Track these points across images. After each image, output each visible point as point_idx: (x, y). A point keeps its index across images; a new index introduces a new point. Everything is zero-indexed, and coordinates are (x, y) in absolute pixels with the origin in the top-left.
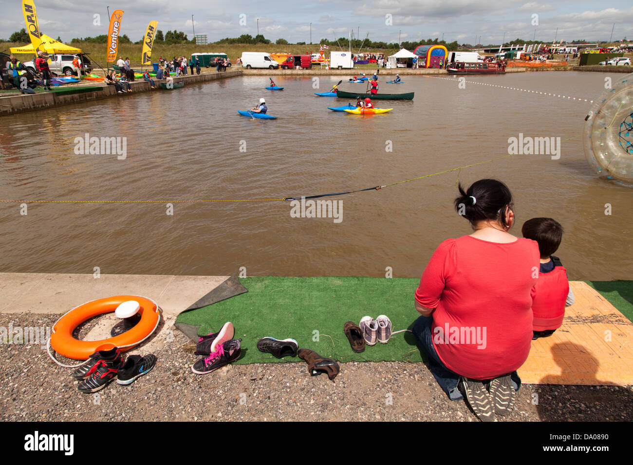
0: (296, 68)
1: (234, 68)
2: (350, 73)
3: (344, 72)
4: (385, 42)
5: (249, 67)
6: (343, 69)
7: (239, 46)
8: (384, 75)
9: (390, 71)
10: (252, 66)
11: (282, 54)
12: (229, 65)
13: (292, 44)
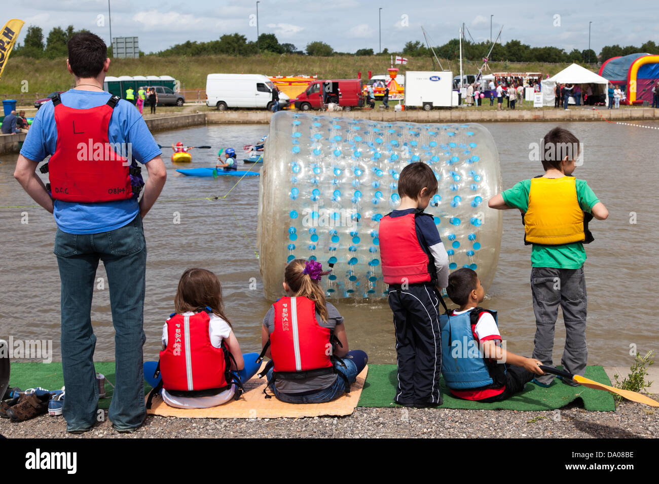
0: (327, 108)
1: (191, 108)
2: (449, 118)
3: (435, 115)
4: (560, 48)
5: (222, 106)
6: (433, 108)
7: (211, 59)
8: (527, 121)
9: (540, 114)
10: (229, 104)
11: (298, 78)
12: (180, 103)
13: (342, 54)
